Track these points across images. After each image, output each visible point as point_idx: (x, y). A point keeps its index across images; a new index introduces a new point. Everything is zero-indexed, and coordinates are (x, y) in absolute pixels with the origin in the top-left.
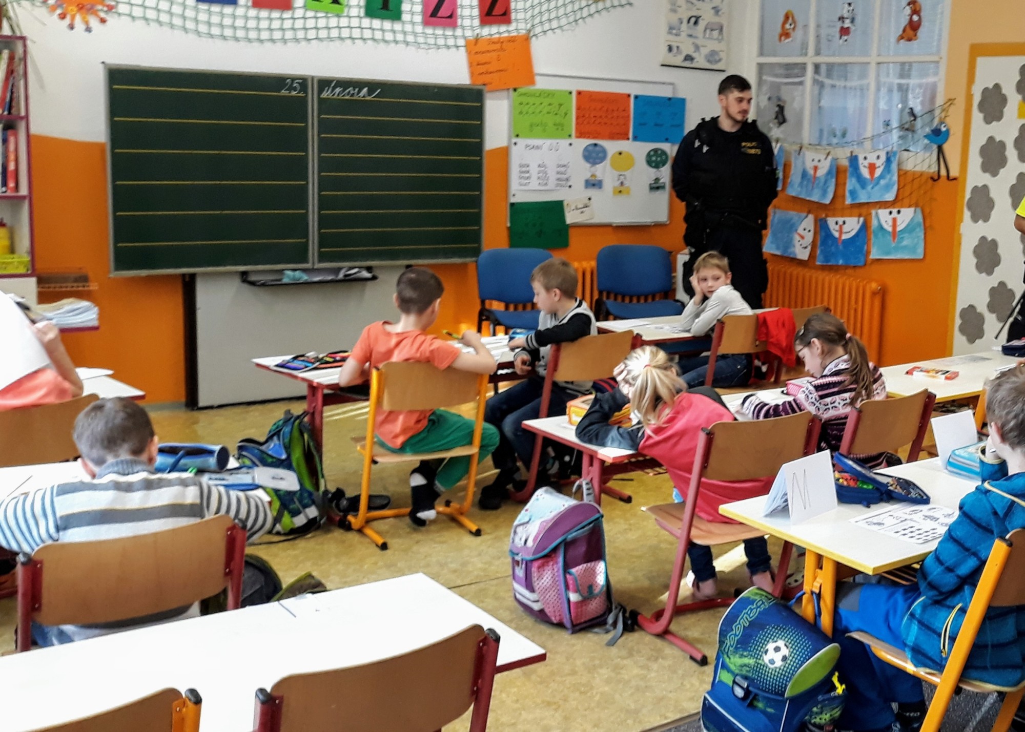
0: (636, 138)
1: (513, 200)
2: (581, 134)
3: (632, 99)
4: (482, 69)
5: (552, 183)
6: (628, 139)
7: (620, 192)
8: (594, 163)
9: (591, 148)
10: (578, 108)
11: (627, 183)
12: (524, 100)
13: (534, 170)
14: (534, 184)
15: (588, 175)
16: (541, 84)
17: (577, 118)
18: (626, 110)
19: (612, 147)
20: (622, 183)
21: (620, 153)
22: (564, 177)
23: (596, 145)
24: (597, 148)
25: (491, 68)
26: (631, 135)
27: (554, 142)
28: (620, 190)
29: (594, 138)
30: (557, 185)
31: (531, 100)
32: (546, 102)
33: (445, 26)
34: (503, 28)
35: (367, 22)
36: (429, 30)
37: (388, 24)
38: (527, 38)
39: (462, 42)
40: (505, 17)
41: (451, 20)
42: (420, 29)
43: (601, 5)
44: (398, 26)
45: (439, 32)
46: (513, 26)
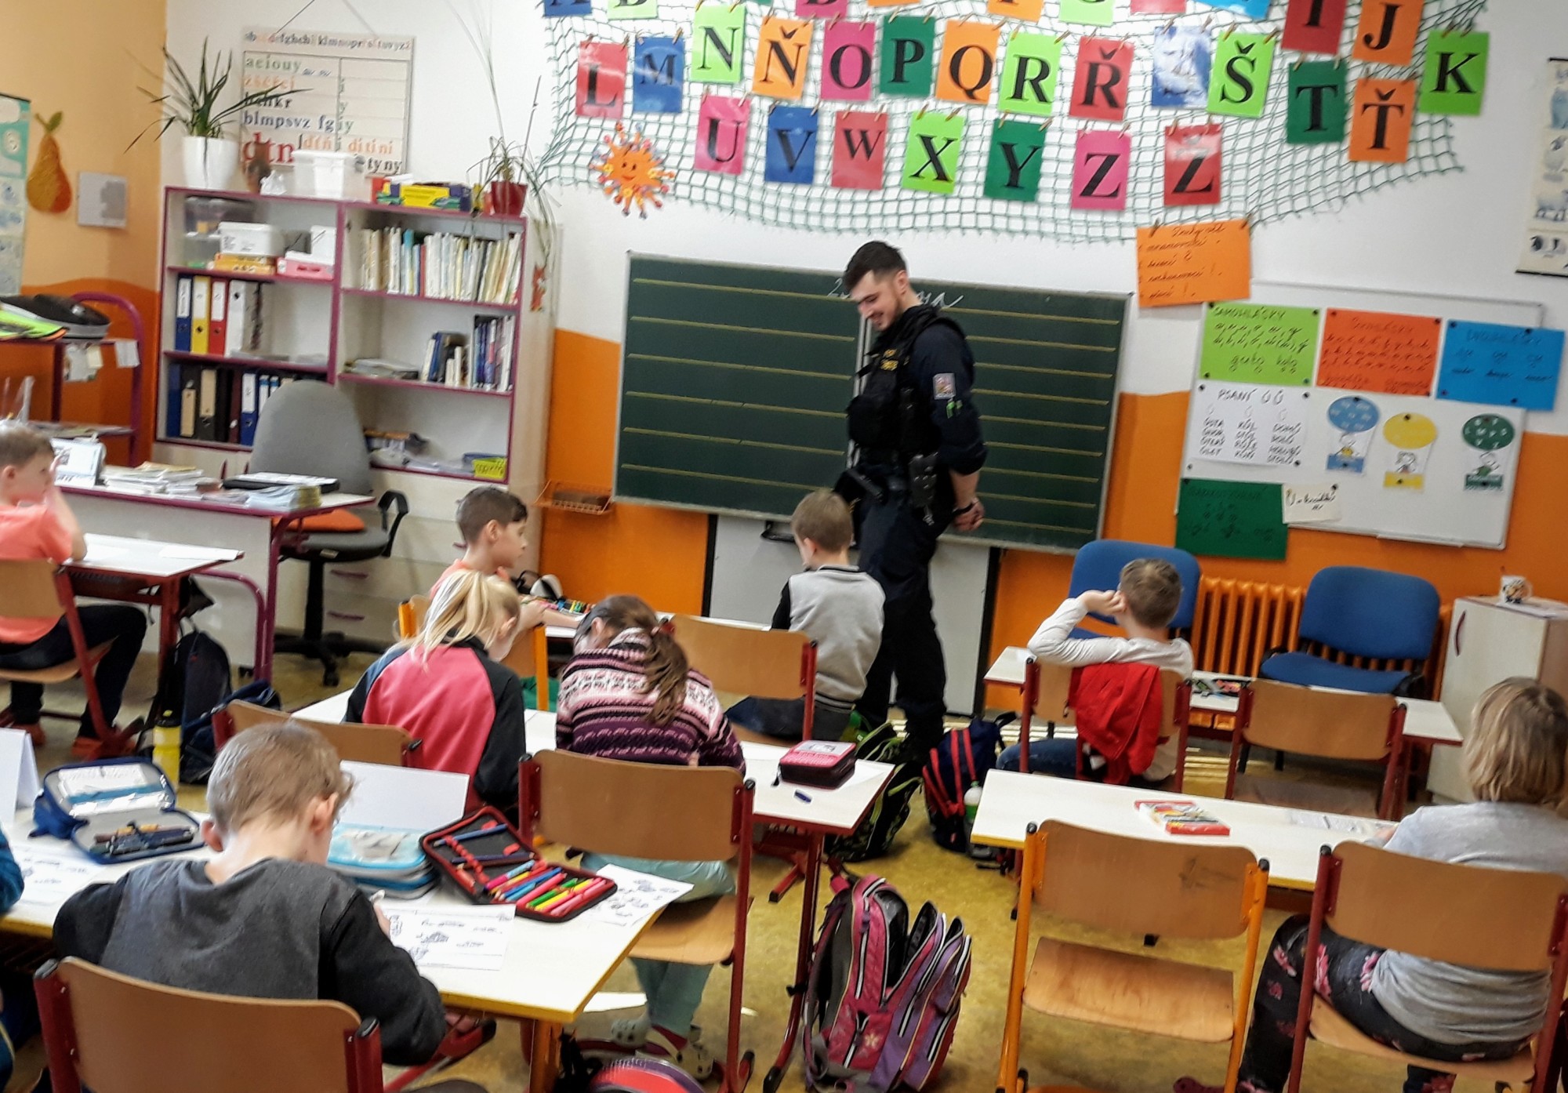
0: (1443, 394)
1: (1187, 474)
2: (1327, 379)
3: (1443, 328)
4: (1158, 272)
5: (1262, 454)
6: (1428, 394)
7: (1400, 482)
8: (1350, 430)
9: (1348, 405)
10: (1329, 338)
11: (1415, 469)
12: (1227, 320)
13: (1231, 432)
14: (1228, 452)
15: (1336, 449)
16: (1259, 296)
17: (1325, 353)
18: (1430, 344)
19: (1389, 405)
20: (1405, 468)
21: (1407, 418)
22: (1287, 447)
23: (1357, 399)
24: (1359, 406)
25: (1171, 271)
26: (1434, 388)
27: (1274, 390)
28: (1402, 478)
29: (1354, 388)
30: (1271, 459)
31: (1240, 322)
32: (1267, 326)
33: (1104, 209)
34: (1205, 211)
35: (985, 205)
36: (1079, 216)
37: (1016, 208)
38: (1247, 225)
39: (1131, 232)
40: (1210, 193)
41: (1115, 199)
42: (1064, 213)
43: (1396, 171)
44: (1031, 210)
45: (1095, 217)
46: (1223, 207)
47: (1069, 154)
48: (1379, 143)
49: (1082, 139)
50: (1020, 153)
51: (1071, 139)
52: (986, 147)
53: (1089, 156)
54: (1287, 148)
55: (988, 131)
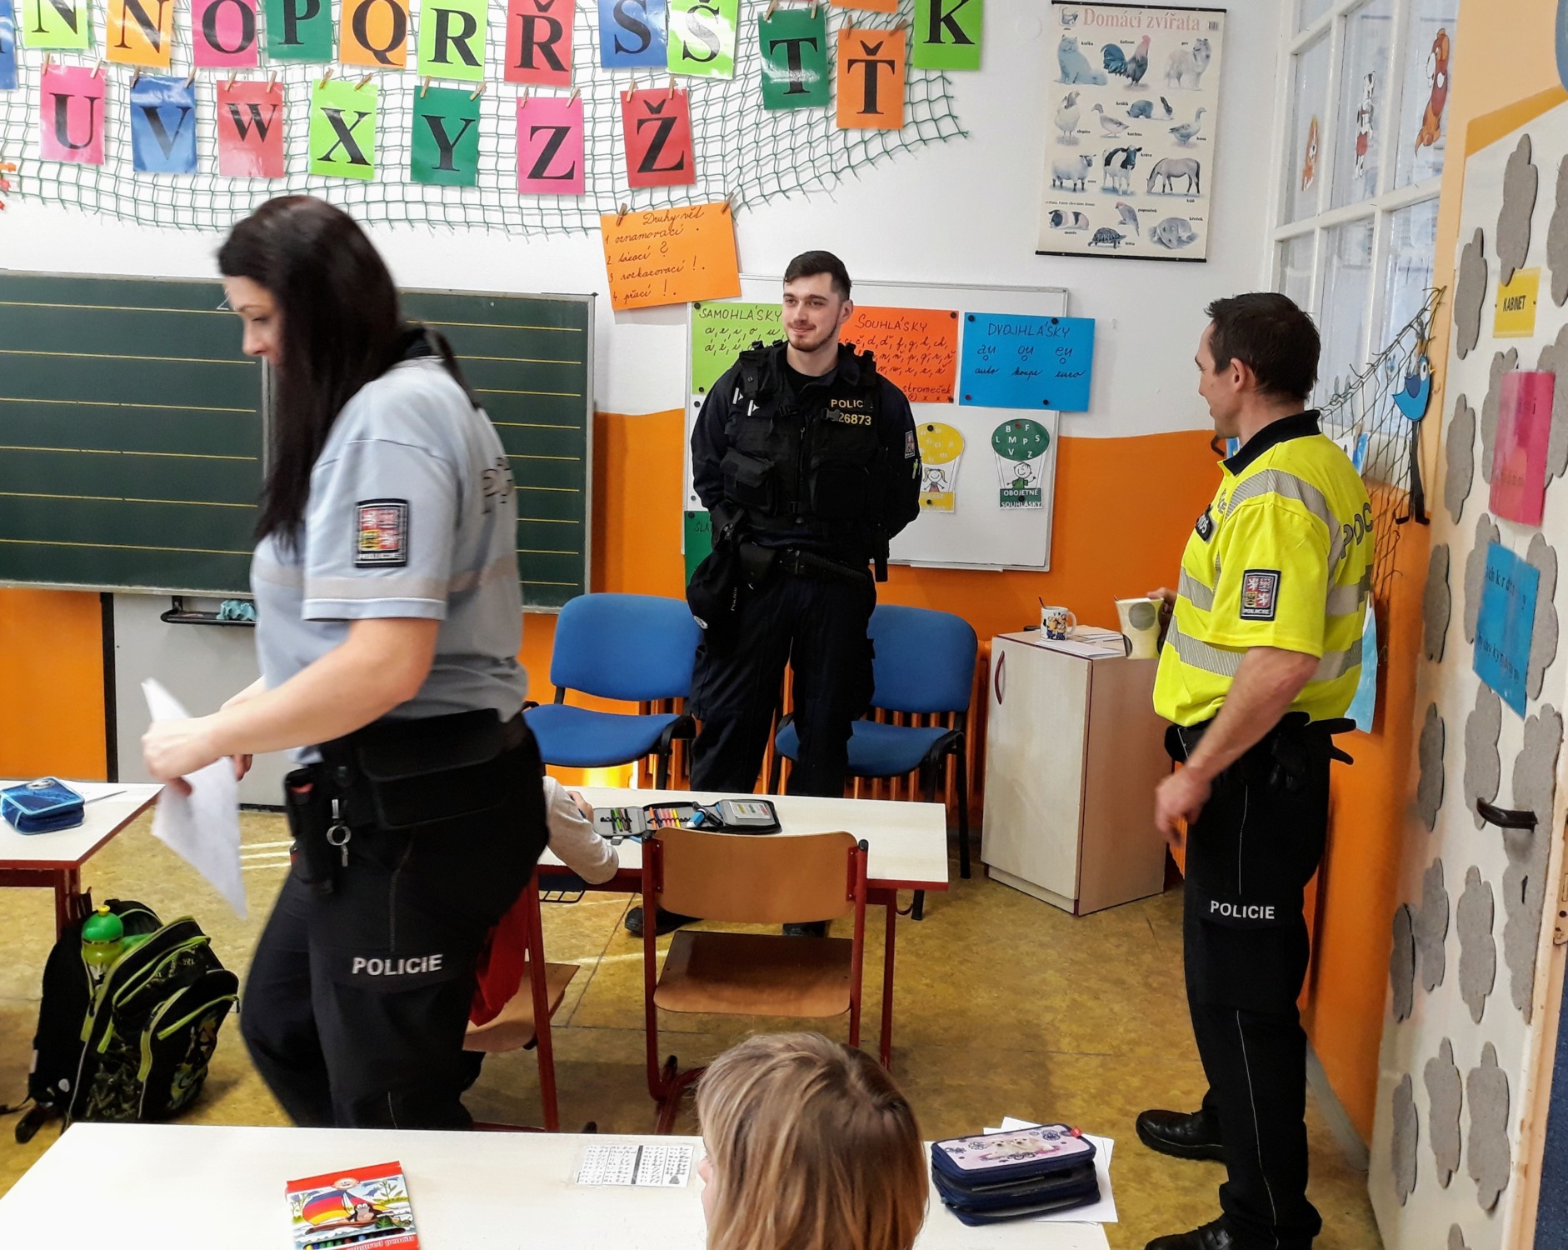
0: (967, 399)
1: (691, 507)
3: (961, 321)
4: (632, 267)
6: (951, 400)
12: (717, 323)
16: (750, 293)
18: (947, 342)
20: (934, 486)
21: (931, 428)
25: (646, 266)
26: (956, 395)
28: (932, 498)
31: (732, 324)
32: (763, 327)
33: (559, 193)
34: (678, 193)
35: (415, 192)
36: (530, 202)
37: (452, 195)
38: (729, 209)
39: (593, 221)
40: (682, 171)
41: (571, 181)
42: (511, 200)
43: (893, 140)
44: (471, 196)
45: (549, 203)
46: (698, 189)
47: (510, 127)
48: (870, 105)
49: (525, 107)
50: (451, 128)
51: (510, 109)
52: (408, 121)
53: (534, 130)
54: (766, 115)
55: (409, 102)
